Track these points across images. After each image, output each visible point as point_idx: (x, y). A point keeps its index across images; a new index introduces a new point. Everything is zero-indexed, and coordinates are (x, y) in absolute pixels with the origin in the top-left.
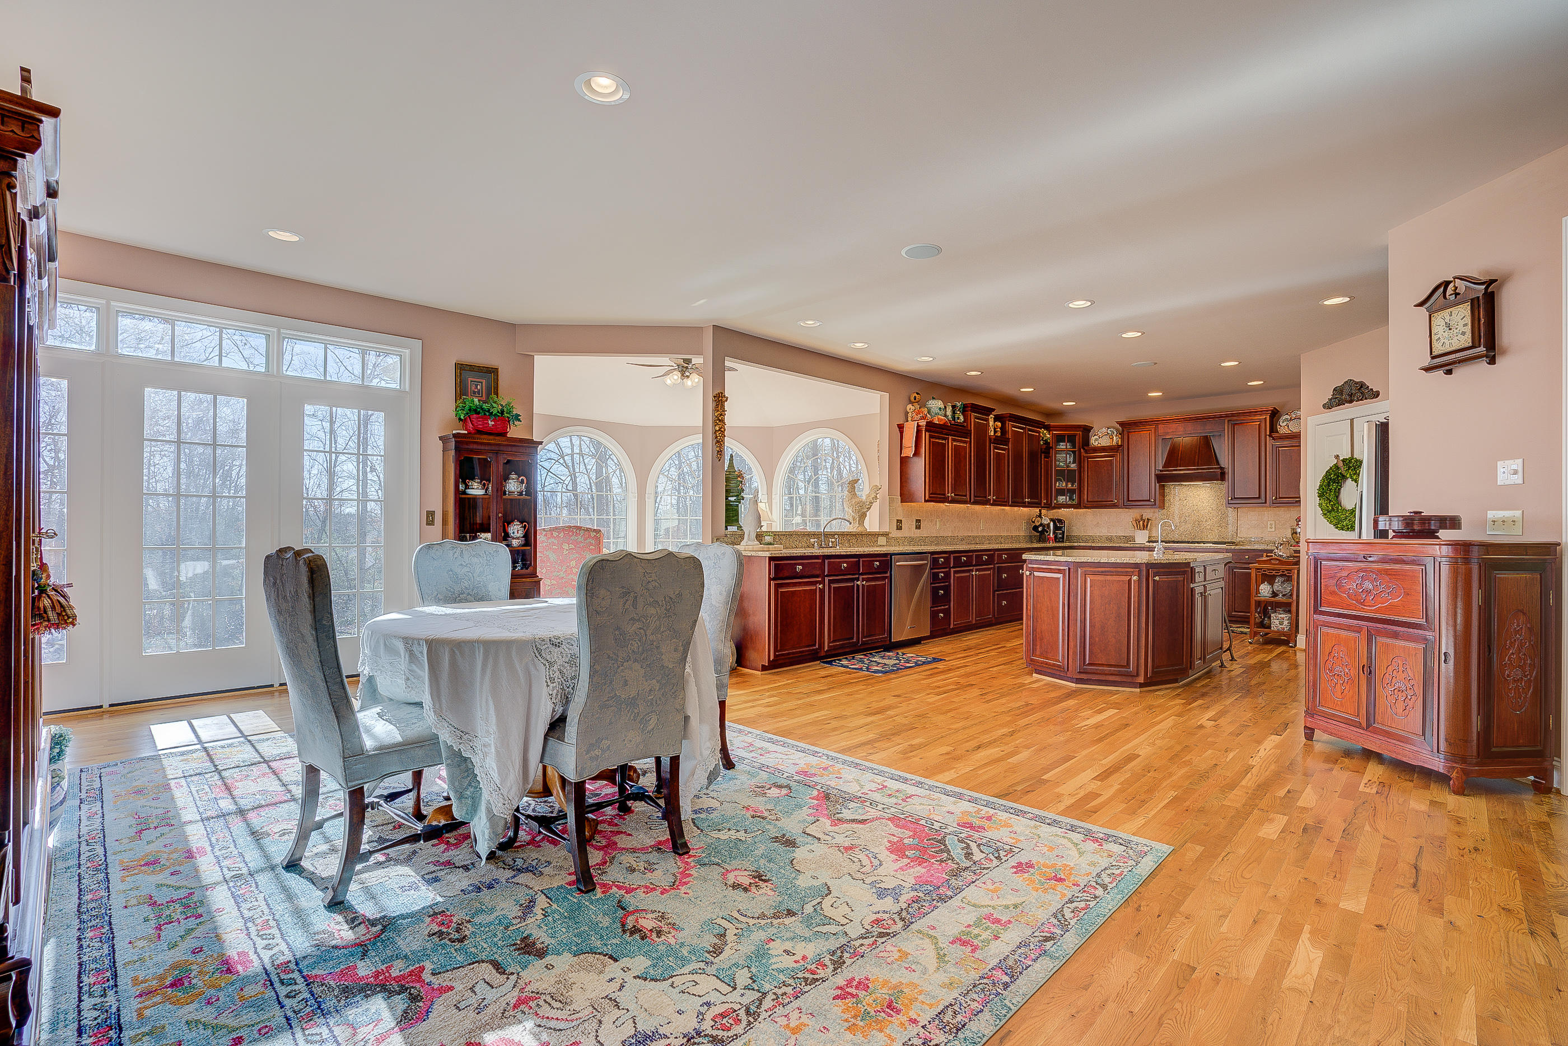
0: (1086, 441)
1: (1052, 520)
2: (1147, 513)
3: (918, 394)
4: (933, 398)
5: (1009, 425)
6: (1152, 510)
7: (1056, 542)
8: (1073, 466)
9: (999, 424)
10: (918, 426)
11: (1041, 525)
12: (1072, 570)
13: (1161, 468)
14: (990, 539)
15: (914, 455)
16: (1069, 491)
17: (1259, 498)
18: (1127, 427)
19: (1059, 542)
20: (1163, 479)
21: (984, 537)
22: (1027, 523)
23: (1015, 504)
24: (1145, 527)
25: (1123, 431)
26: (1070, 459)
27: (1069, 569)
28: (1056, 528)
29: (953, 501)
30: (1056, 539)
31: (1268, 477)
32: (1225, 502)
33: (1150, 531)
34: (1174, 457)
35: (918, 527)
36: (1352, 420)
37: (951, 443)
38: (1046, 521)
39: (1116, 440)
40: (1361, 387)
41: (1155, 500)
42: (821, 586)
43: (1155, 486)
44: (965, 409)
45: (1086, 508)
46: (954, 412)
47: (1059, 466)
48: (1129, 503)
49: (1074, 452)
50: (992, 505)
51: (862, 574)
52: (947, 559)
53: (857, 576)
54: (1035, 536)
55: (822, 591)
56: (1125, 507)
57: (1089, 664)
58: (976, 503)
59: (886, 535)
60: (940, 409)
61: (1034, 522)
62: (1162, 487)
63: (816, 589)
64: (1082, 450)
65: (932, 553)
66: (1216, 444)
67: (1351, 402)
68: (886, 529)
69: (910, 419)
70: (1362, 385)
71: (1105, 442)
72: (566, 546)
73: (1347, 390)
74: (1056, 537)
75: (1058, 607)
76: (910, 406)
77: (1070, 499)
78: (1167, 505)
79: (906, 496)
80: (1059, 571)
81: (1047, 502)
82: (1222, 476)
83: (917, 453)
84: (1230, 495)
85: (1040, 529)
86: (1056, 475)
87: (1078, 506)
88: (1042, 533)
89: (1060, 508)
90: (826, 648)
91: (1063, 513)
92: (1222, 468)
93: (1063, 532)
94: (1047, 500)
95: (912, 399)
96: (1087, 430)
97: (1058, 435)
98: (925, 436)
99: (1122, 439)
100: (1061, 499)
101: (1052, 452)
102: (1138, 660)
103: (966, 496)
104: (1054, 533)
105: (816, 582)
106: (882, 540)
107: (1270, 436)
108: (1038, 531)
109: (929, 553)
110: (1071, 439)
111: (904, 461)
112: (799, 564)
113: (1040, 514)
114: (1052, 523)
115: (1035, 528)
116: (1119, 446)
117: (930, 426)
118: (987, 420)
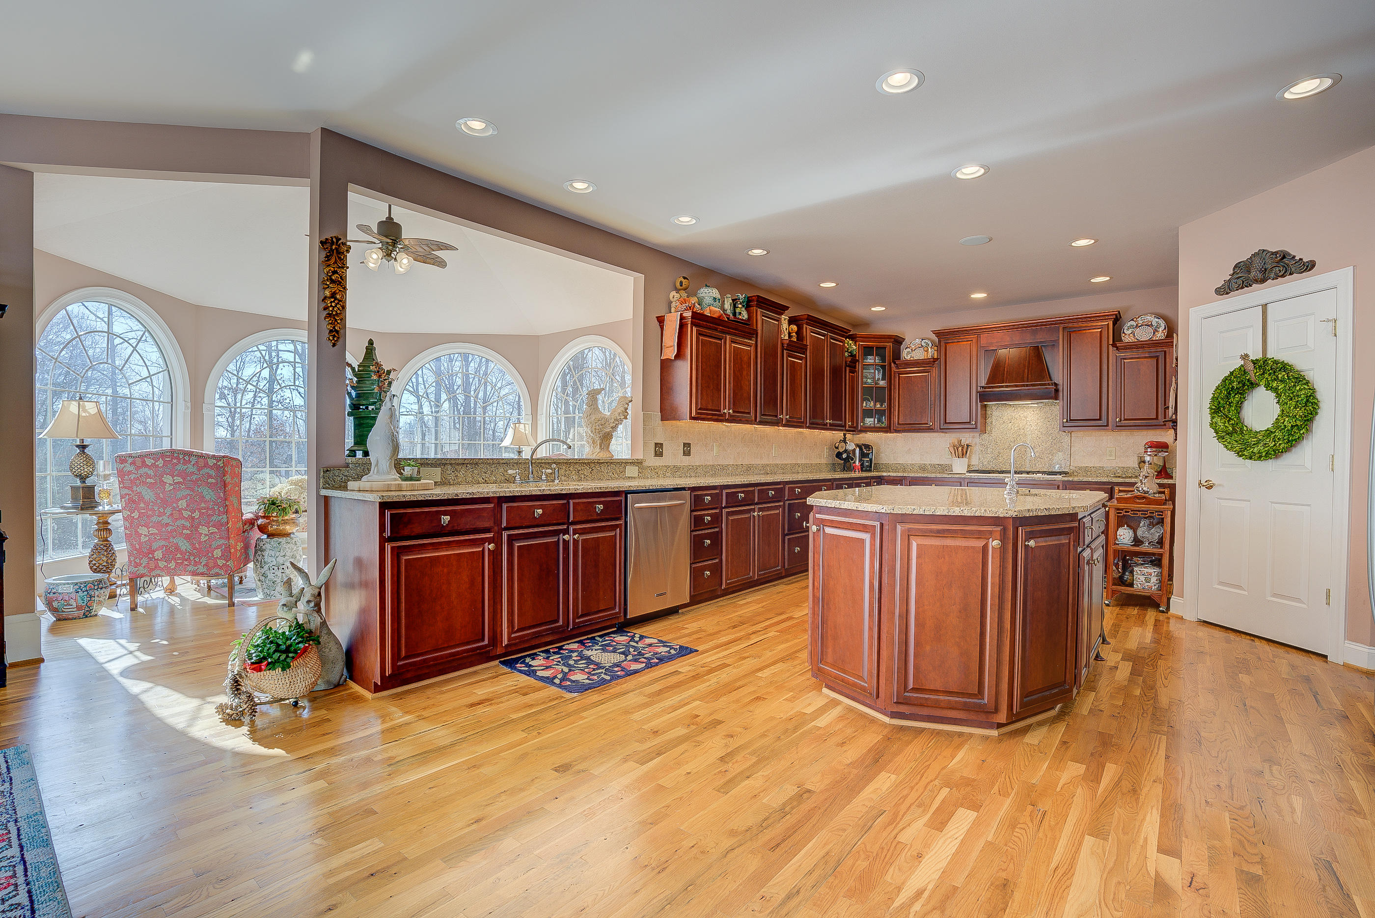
0: (897, 355)
1: (857, 445)
2: (966, 438)
3: (685, 278)
4: (706, 286)
5: (807, 329)
6: (972, 434)
7: (862, 470)
8: (882, 383)
9: (795, 328)
10: (682, 318)
11: (846, 451)
12: (886, 527)
13: (983, 385)
14: (784, 468)
15: (676, 357)
16: (878, 411)
17: (1100, 419)
18: (945, 337)
19: (866, 471)
20: (985, 397)
21: (777, 465)
22: (830, 449)
23: (813, 426)
24: (964, 455)
25: (940, 342)
26: (878, 375)
27: (882, 525)
28: (863, 455)
29: (732, 420)
30: (863, 468)
31: (1110, 395)
32: (1057, 424)
33: (969, 458)
34: (998, 373)
35: (687, 453)
36: (1265, 307)
37: (729, 345)
38: (851, 446)
39: (931, 353)
40: (1284, 257)
41: (976, 423)
42: (492, 546)
43: (977, 406)
44: (748, 305)
45: (897, 431)
46: (735, 307)
47: (866, 383)
48: (946, 426)
49: (883, 367)
50: (784, 426)
51: (573, 523)
52: (716, 498)
53: (565, 527)
54: (839, 464)
55: (496, 555)
56: (942, 430)
57: (914, 690)
58: (762, 423)
59: (638, 463)
60: (715, 299)
61: (837, 448)
62: (985, 407)
63: (483, 550)
64: (892, 364)
65: (693, 489)
66: (1048, 356)
67: (1263, 281)
68: (639, 456)
69: (673, 310)
70: (1284, 255)
71: (919, 355)
72: (168, 479)
73: (1257, 263)
74: (862, 465)
75: (862, 589)
76: (673, 293)
77: (879, 421)
78: (988, 428)
79: (668, 412)
80: (864, 528)
81: (853, 424)
82: (1055, 395)
83: (679, 355)
84: (1065, 416)
85: (844, 456)
86: (863, 394)
87: (888, 429)
88: (847, 460)
89: (865, 431)
90: (505, 642)
91: (869, 438)
92: (1056, 385)
93: (871, 460)
94: (852, 421)
95: (678, 285)
96: (898, 341)
97: (865, 347)
98: (692, 333)
99: (939, 351)
100: (869, 421)
101: (859, 367)
102: (997, 685)
103: (749, 413)
104: (860, 460)
105: (484, 541)
106: (631, 471)
107: (1114, 345)
108: (841, 459)
109: (689, 489)
110: (880, 352)
111: (666, 366)
112: (445, 513)
113: (845, 438)
114: (858, 450)
115: (839, 455)
116: (935, 360)
117: (699, 319)
118: (778, 320)
